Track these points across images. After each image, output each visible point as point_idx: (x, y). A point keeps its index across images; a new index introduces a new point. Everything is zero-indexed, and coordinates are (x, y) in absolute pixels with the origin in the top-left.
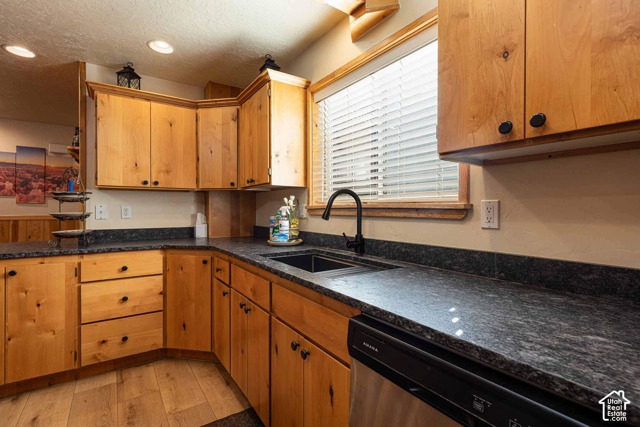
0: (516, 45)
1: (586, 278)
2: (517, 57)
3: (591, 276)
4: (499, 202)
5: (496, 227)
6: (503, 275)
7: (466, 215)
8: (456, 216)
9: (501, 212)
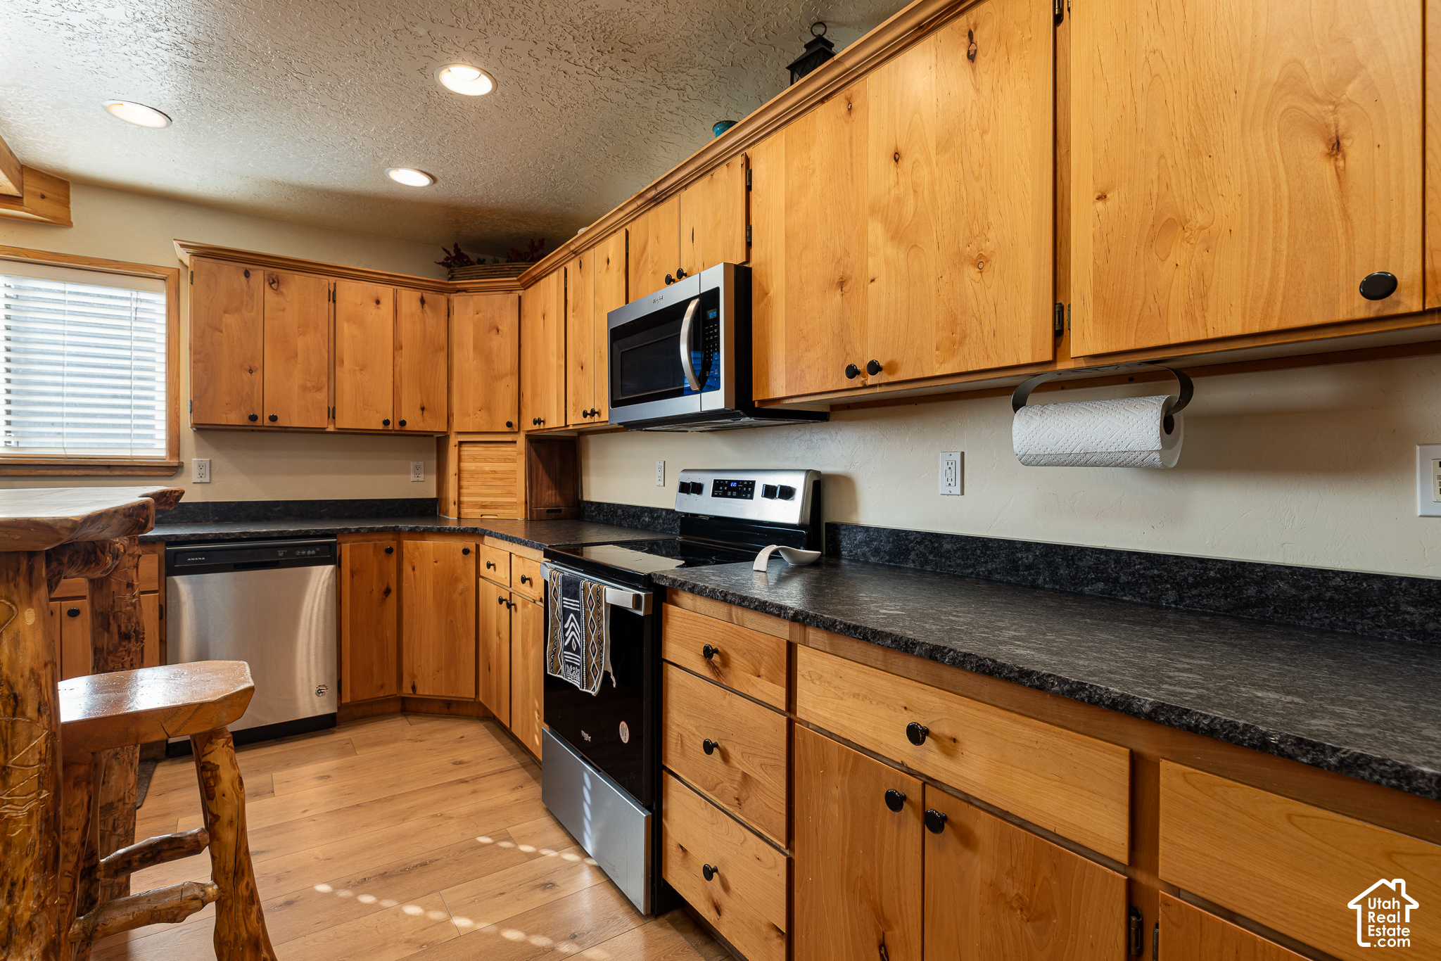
0: (257, 369)
1: (276, 509)
2: (257, 375)
3: (279, 508)
4: (210, 461)
5: (208, 481)
6: (217, 518)
7: (177, 472)
8: (165, 473)
9: (212, 469)
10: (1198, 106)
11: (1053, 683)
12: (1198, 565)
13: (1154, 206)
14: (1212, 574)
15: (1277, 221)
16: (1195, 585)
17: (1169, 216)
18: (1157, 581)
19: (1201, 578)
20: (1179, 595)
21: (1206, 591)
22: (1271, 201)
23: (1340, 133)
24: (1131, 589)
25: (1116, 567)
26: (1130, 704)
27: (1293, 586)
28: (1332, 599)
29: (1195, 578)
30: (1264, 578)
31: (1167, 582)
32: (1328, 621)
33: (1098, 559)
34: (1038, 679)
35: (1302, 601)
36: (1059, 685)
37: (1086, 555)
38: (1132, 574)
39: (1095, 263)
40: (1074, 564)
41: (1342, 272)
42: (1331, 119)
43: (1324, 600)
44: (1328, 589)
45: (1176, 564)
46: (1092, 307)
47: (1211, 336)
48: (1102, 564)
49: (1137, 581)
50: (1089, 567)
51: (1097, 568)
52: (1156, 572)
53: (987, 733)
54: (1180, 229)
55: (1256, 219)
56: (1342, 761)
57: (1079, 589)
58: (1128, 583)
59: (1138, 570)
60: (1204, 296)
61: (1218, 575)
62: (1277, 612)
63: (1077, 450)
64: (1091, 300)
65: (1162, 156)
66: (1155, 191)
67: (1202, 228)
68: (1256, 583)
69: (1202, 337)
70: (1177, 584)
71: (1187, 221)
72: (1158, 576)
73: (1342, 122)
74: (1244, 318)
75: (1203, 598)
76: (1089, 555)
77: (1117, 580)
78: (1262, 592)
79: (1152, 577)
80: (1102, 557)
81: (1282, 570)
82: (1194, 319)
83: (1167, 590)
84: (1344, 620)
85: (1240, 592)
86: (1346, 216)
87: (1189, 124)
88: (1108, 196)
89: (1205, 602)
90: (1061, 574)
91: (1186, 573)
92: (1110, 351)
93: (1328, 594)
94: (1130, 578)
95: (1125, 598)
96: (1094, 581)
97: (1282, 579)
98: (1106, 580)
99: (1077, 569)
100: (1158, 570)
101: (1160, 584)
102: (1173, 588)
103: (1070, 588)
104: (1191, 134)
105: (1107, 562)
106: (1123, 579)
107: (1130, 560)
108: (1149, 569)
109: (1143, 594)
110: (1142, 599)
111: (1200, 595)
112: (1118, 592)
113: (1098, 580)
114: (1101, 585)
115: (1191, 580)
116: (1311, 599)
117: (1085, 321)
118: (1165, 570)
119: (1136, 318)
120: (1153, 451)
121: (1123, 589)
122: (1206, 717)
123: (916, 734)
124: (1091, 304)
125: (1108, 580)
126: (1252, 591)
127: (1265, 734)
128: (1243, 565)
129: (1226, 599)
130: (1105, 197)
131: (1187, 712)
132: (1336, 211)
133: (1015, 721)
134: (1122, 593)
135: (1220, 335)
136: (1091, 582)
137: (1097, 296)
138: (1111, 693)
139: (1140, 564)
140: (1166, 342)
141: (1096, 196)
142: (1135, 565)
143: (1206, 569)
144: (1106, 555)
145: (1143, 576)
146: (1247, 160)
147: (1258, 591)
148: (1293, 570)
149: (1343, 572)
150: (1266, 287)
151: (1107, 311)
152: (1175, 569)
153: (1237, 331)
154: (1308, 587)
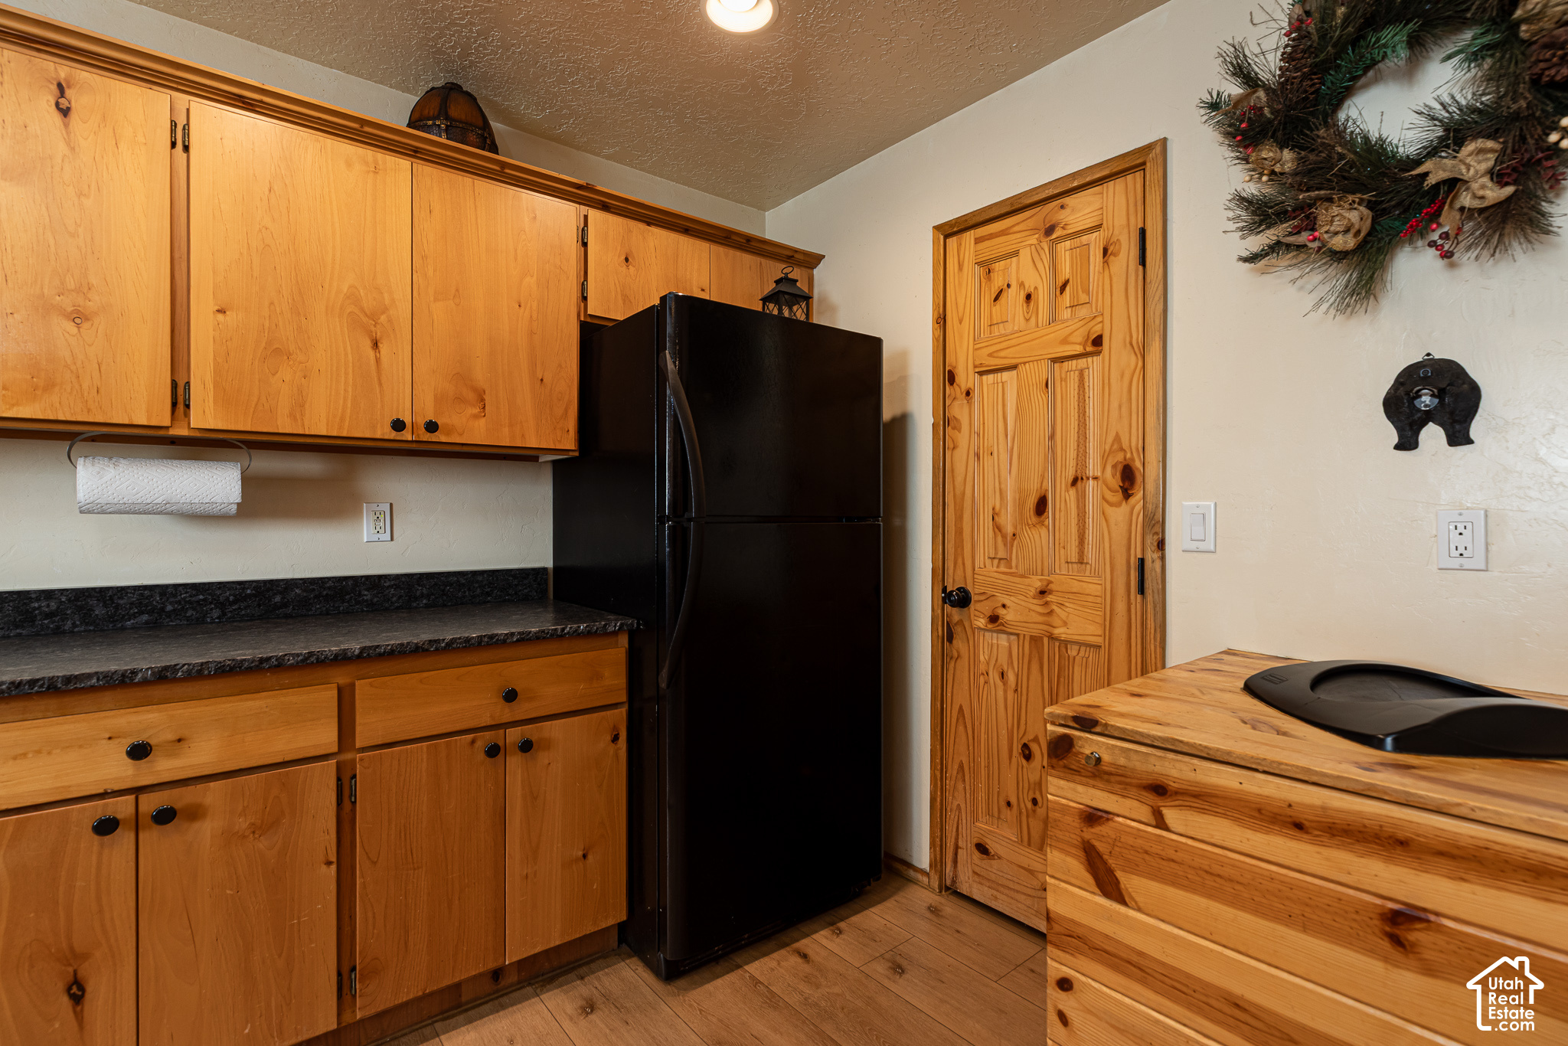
10: (297, 282)
11: (289, 659)
12: (238, 587)
13: (266, 335)
14: (249, 591)
15: (346, 374)
16: (235, 602)
17: (277, 346)
18: (202, 604)
19: (240, 596)
20: (222, 611)
21: (243, 605)
22: (343, 361)
23: (378, 338)
24: (177, 615)
25: (161, 599)
26: (346, 654)
27: (304, 591)
28: (327, 594)
29: (235, 595)
30: (286, 588)
31: (211, 603)
32: (325, 609)
33: (142, 595)
34: (276, 660)
35: (310, 599)
36: (294, 659)
37: (127, 593)
38: (179, 602)
39: (215, 359)
40: (113, 603)
41: (379, 413)
42: (373, 329)
43: (323, 596)
44: (325, 589)
45: (219, 588)
46: (212, 392)
47: (307, 433)
48: (147, 598)
49: (183, 607)
50: (132, 604)
51: (141, 603)
52: (201, 597)
53: (216, 720)
54: (286, 357)
55: (334, 369)
56: (447, 644)
57: (120, 625)
58: (174, 610)
59: (185, 597)
60: (302, 406)
61: (254, 592)
62: (295, 609)
63: (159, 501)
64: (212, 387)
65: (272, 303)
66: (267, 324)
67: (301, 363)
68: (281, 593)
69: (301, 432)
70: (221, 603)
71: (290, 354)
72: (203, 600)
73: (379, 334)
74: (328, 425)
75: (242, 610)
76: (131, 593)
77: (163, 609)
78: (285, 598)
79: (198, 602)
80: (146, 592)
81: (297, 581)
82: (295, 419)
83: (212, 609)
84: (334, 606)
85: (270, 601)
86: (380, 384)
87: (292, 290)
88: (227, 313)
89: (243, 612)
90: (97, 615)
91: (228, 593)
92: (230, 429)
93: (325, 593)
94: (176, 606)
95: (171, 623)
96: (137, 615)
97: (297, 588)
98: (150, 613)
99: (117, 607)
100: (203, 595)
101: (205, 606)
102: (216, 607)
103: (108, 626)
104: (293, 299)
105: (152, 596)
106: (169, 608)
107: (176, 591)
108: (195, 596)
109: (189, 617)
110: (188, 621)
111: (240, 608)
112: (164, 619)
113: (141, 613)
114: (145, 617)
115: (231, 598)
116: (316, 597)
117: (206, 401)
118: (209, 594)
119: (252, 410)
120: (232, 503)
121: (169, 617)
122: (388, 645)
123: (139, 752)
124: (212, 389)
125: (153, 612)
126: (278, 599)
127: (417, 644)
128: (271, 582)
129: (260, 607)
130: (225, 312)
131: (378, 646)
132: (376, 379)
133: (247, 700)
134: (168, 620)
135: (313, 433)
136: (134, 616)
137: (216, 385)
138: (333, 651)
139: (186, 593)
140: (276, 431)
141: (217, 308)
142: (181, 595)
143: (243, 589)
144: (150, 590)
145: (190, 602)
146: (329, 331)
147: (282, 598)
148: (304, 580)
149: (333, 578)
150: (340, 411)
151: (225, 397)
152: (218, 592)
153: (324, 433)
154: (314, 589)
